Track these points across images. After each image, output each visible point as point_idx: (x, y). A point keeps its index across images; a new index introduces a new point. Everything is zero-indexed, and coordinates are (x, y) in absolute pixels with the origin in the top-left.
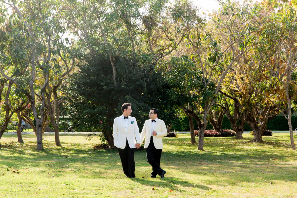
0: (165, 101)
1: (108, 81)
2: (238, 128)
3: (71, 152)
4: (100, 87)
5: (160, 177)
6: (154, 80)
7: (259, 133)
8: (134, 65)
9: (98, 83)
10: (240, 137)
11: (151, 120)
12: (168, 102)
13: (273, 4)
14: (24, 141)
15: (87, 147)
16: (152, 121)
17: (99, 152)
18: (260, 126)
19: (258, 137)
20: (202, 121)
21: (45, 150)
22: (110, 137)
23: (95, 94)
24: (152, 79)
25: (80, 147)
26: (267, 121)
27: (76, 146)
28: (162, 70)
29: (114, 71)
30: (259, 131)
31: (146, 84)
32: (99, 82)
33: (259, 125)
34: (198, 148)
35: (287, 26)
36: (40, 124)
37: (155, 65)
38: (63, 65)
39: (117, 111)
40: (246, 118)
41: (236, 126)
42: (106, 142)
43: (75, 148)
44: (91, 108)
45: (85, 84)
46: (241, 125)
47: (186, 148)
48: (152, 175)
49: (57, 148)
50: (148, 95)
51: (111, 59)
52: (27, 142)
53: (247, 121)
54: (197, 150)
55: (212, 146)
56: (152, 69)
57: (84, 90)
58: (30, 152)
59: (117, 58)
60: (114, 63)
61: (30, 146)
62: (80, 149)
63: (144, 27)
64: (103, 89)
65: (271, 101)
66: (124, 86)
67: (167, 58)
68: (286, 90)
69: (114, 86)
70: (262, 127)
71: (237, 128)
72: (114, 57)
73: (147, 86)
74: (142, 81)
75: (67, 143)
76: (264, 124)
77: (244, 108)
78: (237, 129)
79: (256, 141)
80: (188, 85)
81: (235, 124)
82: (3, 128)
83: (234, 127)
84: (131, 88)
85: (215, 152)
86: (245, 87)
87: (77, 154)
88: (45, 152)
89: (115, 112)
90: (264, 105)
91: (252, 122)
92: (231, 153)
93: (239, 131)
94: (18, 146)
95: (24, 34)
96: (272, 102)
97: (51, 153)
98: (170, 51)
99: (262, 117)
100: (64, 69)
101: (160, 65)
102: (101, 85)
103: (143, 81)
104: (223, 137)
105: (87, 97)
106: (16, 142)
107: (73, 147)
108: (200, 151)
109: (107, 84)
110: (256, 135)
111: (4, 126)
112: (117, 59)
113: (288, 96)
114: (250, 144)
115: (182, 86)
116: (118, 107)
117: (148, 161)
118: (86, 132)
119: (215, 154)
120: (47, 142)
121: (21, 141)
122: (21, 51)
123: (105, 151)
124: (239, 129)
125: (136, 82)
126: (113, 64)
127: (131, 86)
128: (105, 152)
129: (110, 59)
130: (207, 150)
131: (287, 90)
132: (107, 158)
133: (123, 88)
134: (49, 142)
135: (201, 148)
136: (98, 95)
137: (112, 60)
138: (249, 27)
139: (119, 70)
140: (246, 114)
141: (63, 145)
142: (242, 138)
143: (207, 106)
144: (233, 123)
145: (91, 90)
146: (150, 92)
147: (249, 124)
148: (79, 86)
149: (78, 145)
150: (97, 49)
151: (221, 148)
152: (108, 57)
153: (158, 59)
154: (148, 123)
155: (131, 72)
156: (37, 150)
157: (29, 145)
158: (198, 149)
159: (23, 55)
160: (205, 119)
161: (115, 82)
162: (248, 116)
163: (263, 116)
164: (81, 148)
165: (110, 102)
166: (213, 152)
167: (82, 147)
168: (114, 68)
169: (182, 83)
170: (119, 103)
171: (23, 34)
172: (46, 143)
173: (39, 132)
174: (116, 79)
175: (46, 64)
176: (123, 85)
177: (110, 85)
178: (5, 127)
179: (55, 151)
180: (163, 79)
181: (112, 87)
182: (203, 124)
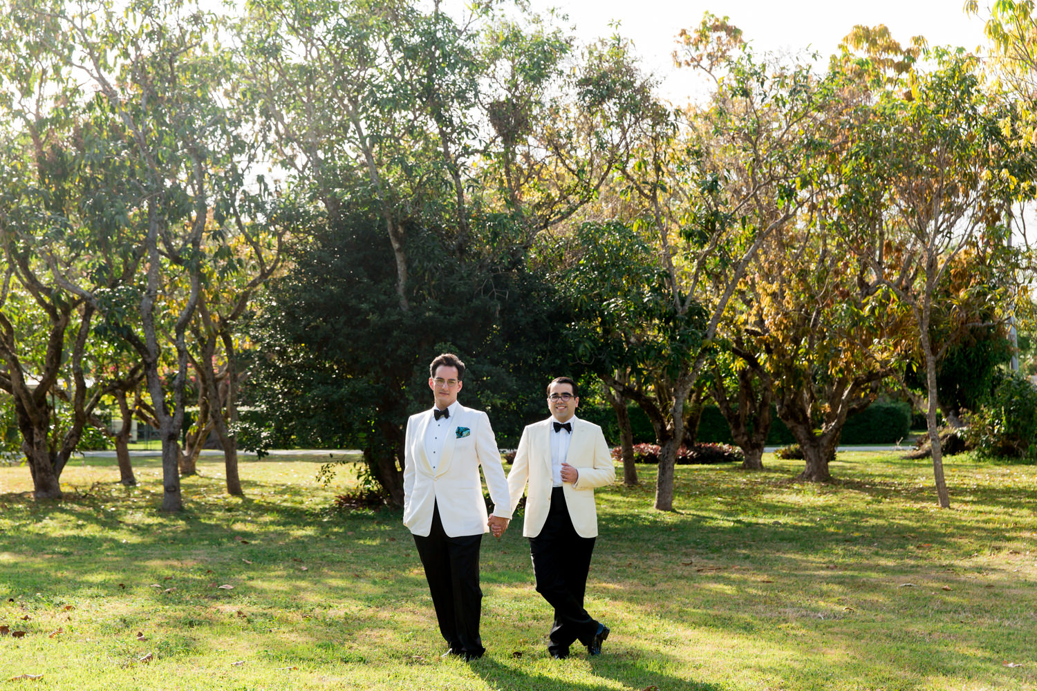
0: (558, 361)
1: (383, 297)
2: (750, 439)
3: (267, 518)
4: (359, 318)
5: (586, 652)
6: (526, 296)
7: (822, 455)
8: (461, 249)
9: (350, 305)
10: (753, 465)
11: (548, 423)
12: (567, 363)
13: (869, 76)
14: (138, 478)
15: (317, 500)
16: (557, 427)
17: (353, 517)
18: (824, 435)
19: (818, 468)
20: (669, 421)
21: (190, 510)
22: (387, 472)
23: (341, 339)
24: (518, 291)
25: (298, 498)
26: (844, 419)
27: (286, 497)
28: (547, 265)
29: (401, 268)
30: (822, 449)
31: (499, 308)
32: (354, 302)
33: (818, 432)
34: (655, 502)
35: (932, 129)
36: (172, 430)
37: (525, 248)
38: (251, 258)
39: (410, 392)
40: (783, 412)
41: (744, 434)
42: (375, 486)
43: (285, 501)
44: (327, 383)
45: (310, 309)
46: (757, 430)
47: (614, 502)
48: (552, 644)
49: (228, 504)
50: (505, 341)
51: (389, 230)
52: (148, 483)
53: (787, 420)
54: (653, 510)
55: (690, 496)
56: (516, 262)
57: (305, 327)
58: (139, 518)
59: (411, 227)
60: (401, 244)
61: (153, 494)
62: (298, 506)
63: (493, 133)
64: (365, 323)
65: (877, 361)
66: (431, 313)
67: (564, 230)
68: (922, 328)
69: (399, 314)
70: (829, 436)
71: (746, 438)
72: (401, 224)
73: (501, 312)
74: (487, 298)
75: (262, 486)
76: (836, 429)
77: (777, 383)
78: (746, 443)
79: (813, 478)
80: (627, 310)
81: (743, 429)
82: (68, 444)
83: (740, 438)
84: (454, 318)
85: (712, 518)
86: (781, 322)
87: (284, 524)
88: (187, 519)
89: (402, 393)
90: (837, 373)
91: (800, 423)
92: (761, 521)
93: (754, 449)
94: (115, 494)
95: (123, 154)
96: (880, 362)
97: (202, 521)
98: (571, 208)
99: (828, 410)
100: (254, 268)
101: (540, 252)
102: (359, 312)
103: (492, 297)
104: (703, 463)
105: (315, 347)
106: (115, 483)
107: (277, 500)
108: (662, 512)
109: (380, 308)
110: (813, 459)
111: (71, 436)
112: (409, 229)
113: (927, 344)
114: (796, 486)
115: (610, 314)
116: (412, 379)
117: (538, 589)
118: (324, 448)
119: (714, 523)
120: (206, 481)
121: (128, 479)
122: (112, 206)
123: (371, 513)
124: (754, 441)
125: (470, 300)
126: (396, 246)
127: (453, 314)
128: (371, 519)
129: (386, 230)
130: (684, 509)
131: (926, 328)
132: (375, 543)
133: (430, 317)
134: (213, 481)
135: (666, 504)
136: (350, 343)
137: (395, 232)
138: (807, 137)
139: (416, 264)
140: (782, 400)
141: (248, 492)
142: (761, 468)
143: (685, 375)
144: (737, 426)
145: (329, 326)
146: (511, 334)
147: (792, 429)
148: (291, 315)
149: (295, 491)
150: (348, 197)
151: (721, 503)
152: (382, 226)
153: (534, 233)
154: (536, 434)
155: (452, 272)
156: (162, 511)
157: (149, 492)
158: (658, 507)
159: (117, 217)
160: (678, 416)
161: (403, 302)
162: (788, 406)
163: (834, 407)
164: (302, 503)
165: (388, 363)
166: (704, 517)
167: (304, 499)
168: (399, 258)
169: (609, 304)
170: (415, 367)
171: (118, 154)
172: (201, 486)
173: (171, 455)
174: (408, 291)
175: (190, 246)
176: (430, 310)
177: (388, 309)
178: (75, 439)
179: (218, 514)
180: (551, 292)
181: (395, 318)
182: (673, 431)
